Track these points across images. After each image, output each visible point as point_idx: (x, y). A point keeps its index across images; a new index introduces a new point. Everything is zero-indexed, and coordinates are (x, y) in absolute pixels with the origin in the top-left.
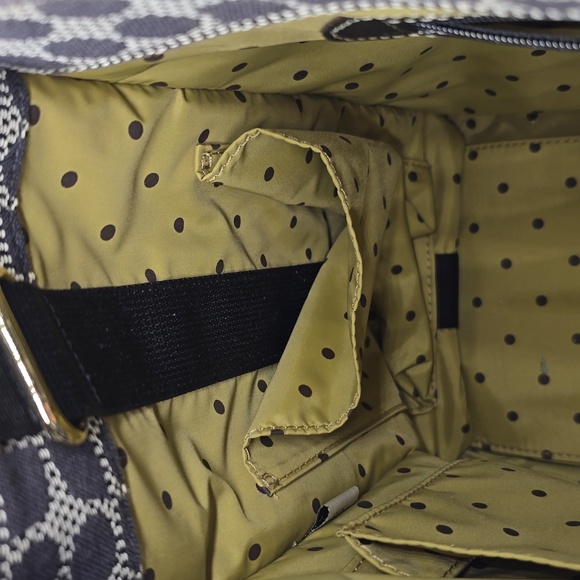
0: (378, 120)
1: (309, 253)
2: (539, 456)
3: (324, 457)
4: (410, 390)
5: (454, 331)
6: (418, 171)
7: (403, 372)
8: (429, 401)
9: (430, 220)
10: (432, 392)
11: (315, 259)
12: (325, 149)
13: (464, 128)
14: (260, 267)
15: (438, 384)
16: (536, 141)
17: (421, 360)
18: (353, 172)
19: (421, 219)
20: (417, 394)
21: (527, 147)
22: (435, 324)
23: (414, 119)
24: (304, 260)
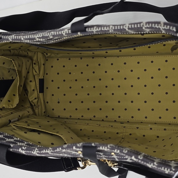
0: (27, 53)
1: (12, 77)
2: (58, 117)
3: (12, 113)
4: (34, 105)
5: (43, 94)
6: (36, 63)
7: (32, 101)
8: (37, 107)
9: (38, 72)
10: (38, 105)
11: (14, 79)
12: (13, 60)
13: (46, 55)
14: (2, 79)
15: (39, 104)
16: (58, 58)
17: (35, 99)
18: (19, 63)
19: (36, 72)
20: (35, 105)
21: (57, 59)
22: (38, 92)
23: (35, 53)
24: (12, 79)
